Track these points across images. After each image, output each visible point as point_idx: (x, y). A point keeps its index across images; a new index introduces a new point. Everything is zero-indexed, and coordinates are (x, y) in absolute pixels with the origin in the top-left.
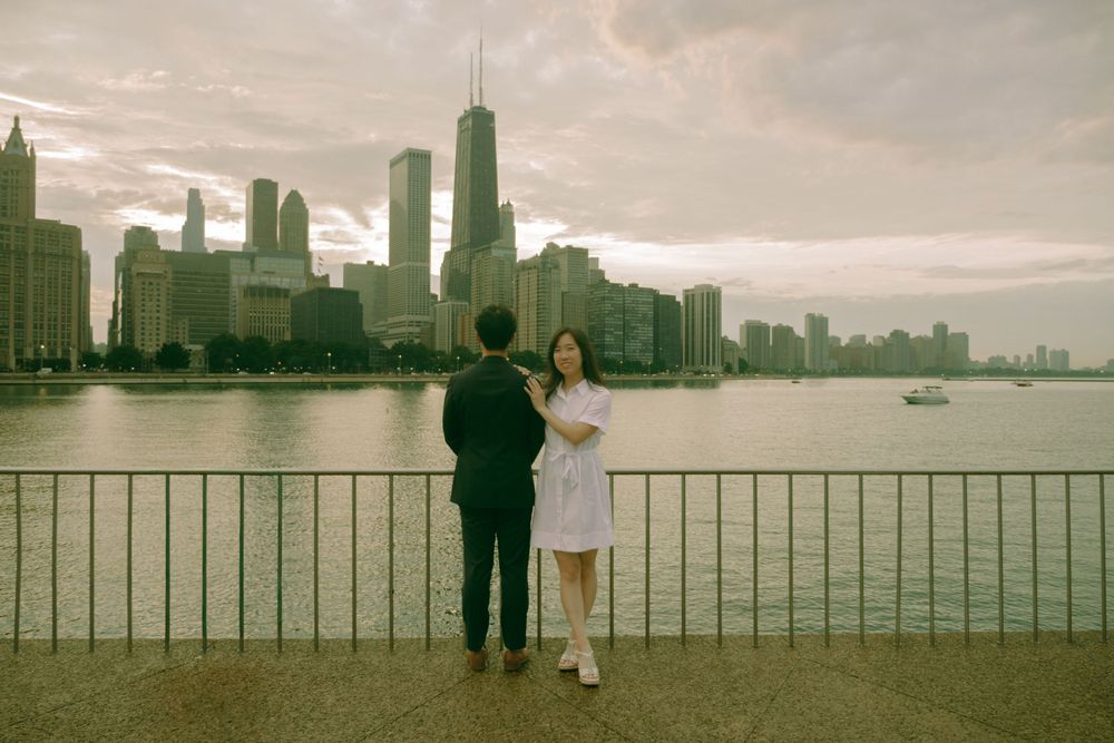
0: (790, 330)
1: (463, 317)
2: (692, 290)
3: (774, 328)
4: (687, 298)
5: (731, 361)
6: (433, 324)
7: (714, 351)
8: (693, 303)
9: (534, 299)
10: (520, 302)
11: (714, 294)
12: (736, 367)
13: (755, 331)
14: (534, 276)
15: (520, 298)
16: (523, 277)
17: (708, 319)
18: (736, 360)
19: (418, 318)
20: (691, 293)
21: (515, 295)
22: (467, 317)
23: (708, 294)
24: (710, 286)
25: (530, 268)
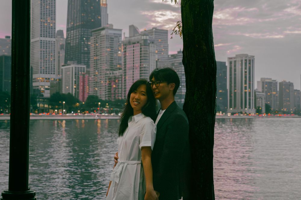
0: (291, 85)
1: (84, 75)
2: (234, 58)
3: (280, 84)
4: (231, 63)
5: (260, 105)
6: (60, 80)
7: (250, 99)
8: (235, 66)
9: (137, 65)
10: (127, 66)
11: (250, 61)
12: (264, 110)
13: (268, 85)
14: (137, 48)
15: (127, 63)
16: (129, 49)
17: (246, 77)
18: (264, 105)
19: (48, 76)
20: (233, 60)
21: (123, 61)
22: (87, 76)
23: (246, 60)
24: (246, 56)
25: (134, 43)
